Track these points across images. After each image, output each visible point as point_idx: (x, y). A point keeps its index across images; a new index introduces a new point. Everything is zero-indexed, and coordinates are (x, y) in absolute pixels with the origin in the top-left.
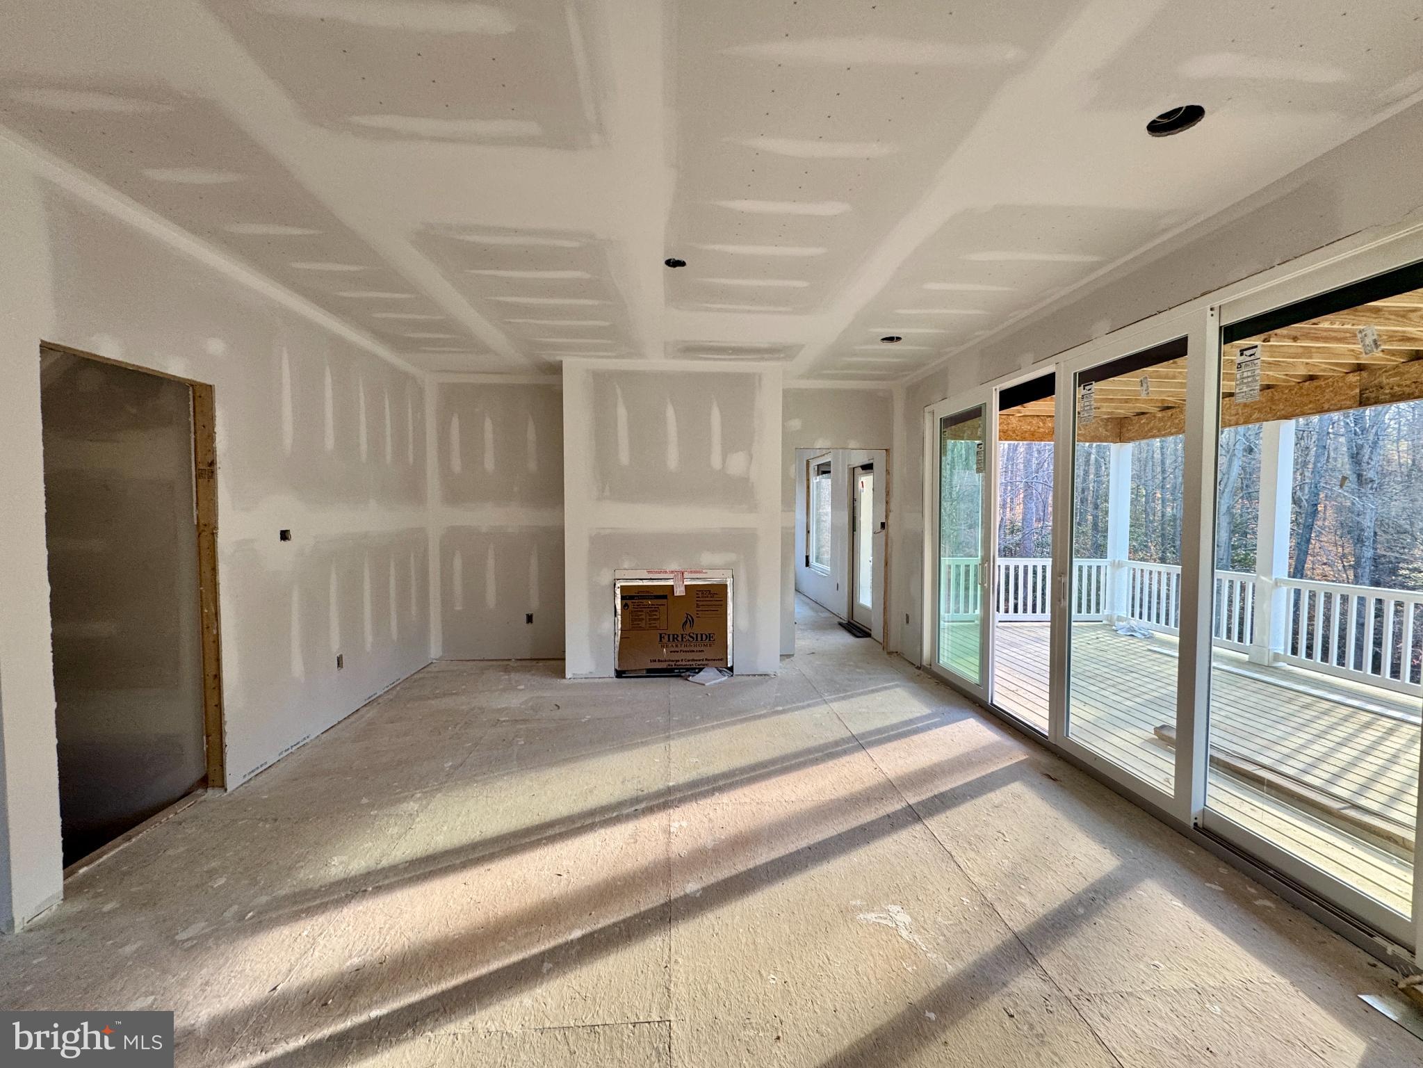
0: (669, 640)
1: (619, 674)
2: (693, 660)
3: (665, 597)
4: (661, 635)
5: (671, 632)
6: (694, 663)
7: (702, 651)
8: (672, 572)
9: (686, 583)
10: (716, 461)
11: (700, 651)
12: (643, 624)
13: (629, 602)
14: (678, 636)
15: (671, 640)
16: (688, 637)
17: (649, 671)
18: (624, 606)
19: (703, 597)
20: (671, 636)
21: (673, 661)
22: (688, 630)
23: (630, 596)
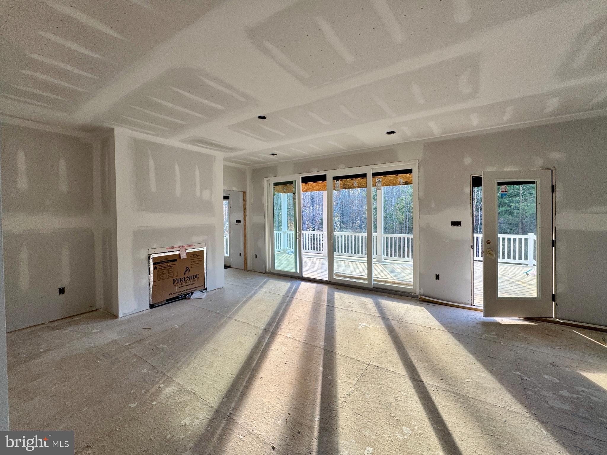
0: (178, 282)
1: (152, 306)
2: (190, 289)
3: (176, 260)
4: (174, 280)
5: (179, 277)
6: (190, 290)
7: (194, 284)
8: (179, 247)
9: (187, 252)
10: (198, 193)
11: (192, 284)
12: (165, 276)
13: (157, 266)
14: (182, 279)
15: (179, 281)
16: (187, 278)
17: (167, 300)
18: (155, 268)
19: (193, 258)
20: (179, 280)
21: (181, 292)
22: (187, 275)
23: (158, 262)
